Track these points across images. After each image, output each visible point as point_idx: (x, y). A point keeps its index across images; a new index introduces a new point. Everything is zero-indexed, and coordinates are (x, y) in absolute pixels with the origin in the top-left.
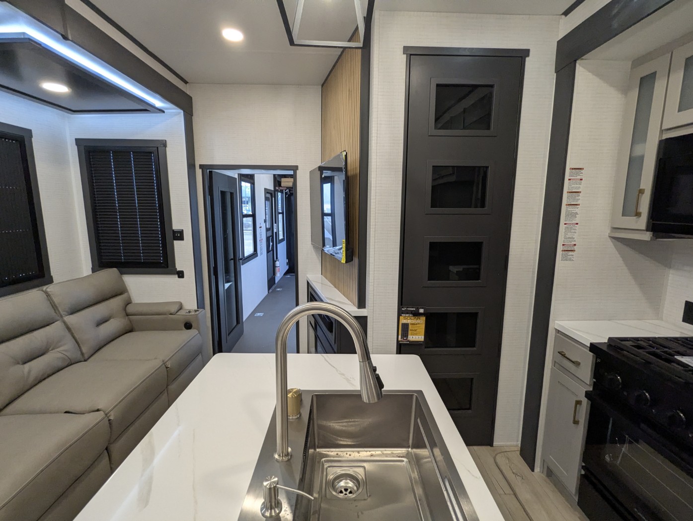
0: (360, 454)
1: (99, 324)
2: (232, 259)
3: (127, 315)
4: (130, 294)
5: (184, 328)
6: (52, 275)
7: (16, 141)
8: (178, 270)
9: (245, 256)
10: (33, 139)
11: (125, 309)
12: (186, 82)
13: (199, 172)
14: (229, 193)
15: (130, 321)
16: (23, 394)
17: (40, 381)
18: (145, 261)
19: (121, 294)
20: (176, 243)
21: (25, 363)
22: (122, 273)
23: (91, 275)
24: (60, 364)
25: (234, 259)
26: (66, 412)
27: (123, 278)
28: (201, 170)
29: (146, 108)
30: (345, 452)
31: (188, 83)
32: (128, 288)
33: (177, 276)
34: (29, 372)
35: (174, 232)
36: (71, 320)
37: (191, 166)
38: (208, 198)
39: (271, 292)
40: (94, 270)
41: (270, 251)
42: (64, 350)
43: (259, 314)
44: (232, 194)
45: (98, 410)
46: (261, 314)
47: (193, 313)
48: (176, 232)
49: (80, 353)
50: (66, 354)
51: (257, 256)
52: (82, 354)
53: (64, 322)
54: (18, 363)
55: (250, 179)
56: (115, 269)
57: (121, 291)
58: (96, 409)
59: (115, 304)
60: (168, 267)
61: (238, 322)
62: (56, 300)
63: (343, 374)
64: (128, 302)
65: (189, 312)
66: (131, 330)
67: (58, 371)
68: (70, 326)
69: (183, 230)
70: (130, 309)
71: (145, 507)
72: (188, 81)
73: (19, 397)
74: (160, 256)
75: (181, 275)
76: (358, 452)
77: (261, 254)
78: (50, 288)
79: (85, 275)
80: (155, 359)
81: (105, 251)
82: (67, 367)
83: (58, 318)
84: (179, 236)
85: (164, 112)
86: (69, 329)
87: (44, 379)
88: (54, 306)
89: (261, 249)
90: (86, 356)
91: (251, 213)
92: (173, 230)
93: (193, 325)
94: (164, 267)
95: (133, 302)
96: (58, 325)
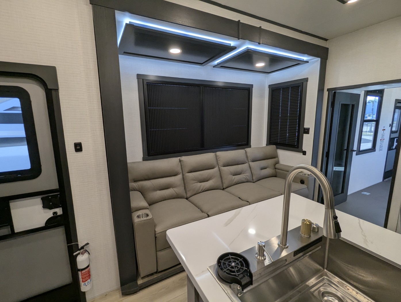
0: (357, 294)
1: (262, 169)
2: (345, 150)
3: (275, 169)
4: (279, 159)
5: (300, 183)
6: (251, 145)
7: (247, 90)
8: (303, 150)
9: (360, 150)
10: (253, 89)
11: (275, 165)
12: (326, 40)
13: (326, 94)
14: (351, 105)
15: (276, 172)
16: (231, 186)
17: (237, 184)
18: (288, 143)
19: (274, 158)
20: (305, 135)
21: (234, 175)
22: (277, 148)
23: (265, 147)
24: (244, 180)
25: (347, 150)
26: (239, 198)
27: (277, 151)
28: (328, 92)
29: (298, 63)
30: (346, 286)
31: (328, 40)
32: (279, 156)
33: (302, 154)
34: (234, 179)
35: (305, 129)
36: (252, 164)
37: (321, 90)
38: (330, 109)
39: (386, 181)
40: (267, 145)
41: (393, 149)
42: (246, 175)
43: (365, 193)
44: (353, 106)
45: (248, 202)
46: (368, 194)
47: (306, 176)
48: (306, 129)
49: (252, 178)
50: (247, 177)
51: (375, 151)
52: (253, 179)
53: (249, 164)
54: (232, 175)
55: (380, 93)
56: (275, 146)
57: (275, 156)
58: (247, 201)
59: (270, 162)
60: (298, 148)
61: (342, 192)
62: (248, 155)
63: (365, 236)
64: (278, 162)
65: (305, 175)
66: (276, 176)
67: (243, 183)
68: (251, 167)
69: (309, 128)
70: (277, 166)
71: (226, 226)
72: (328, 39)
73: (229, 187)
74: (295, 142)
75: (304, 153)
76: (357, 293)
77: (380, 150)
78: (248, 150)
79: (264, 146)
80: (279, 191)
81: (272, 137)
82: (246, 182)
83: (248, 162)
84: (307, 131)
85: (308, 62)
86: (250, 168)
87: (238, 184)
88: (247, 157)
89: (381, 147)
90: (254, 181)
91: (375, 119)
92: (304, 128)
93: (305, 183)
94: (296, 148)
95: (280, 163)
96: (247, 165)
